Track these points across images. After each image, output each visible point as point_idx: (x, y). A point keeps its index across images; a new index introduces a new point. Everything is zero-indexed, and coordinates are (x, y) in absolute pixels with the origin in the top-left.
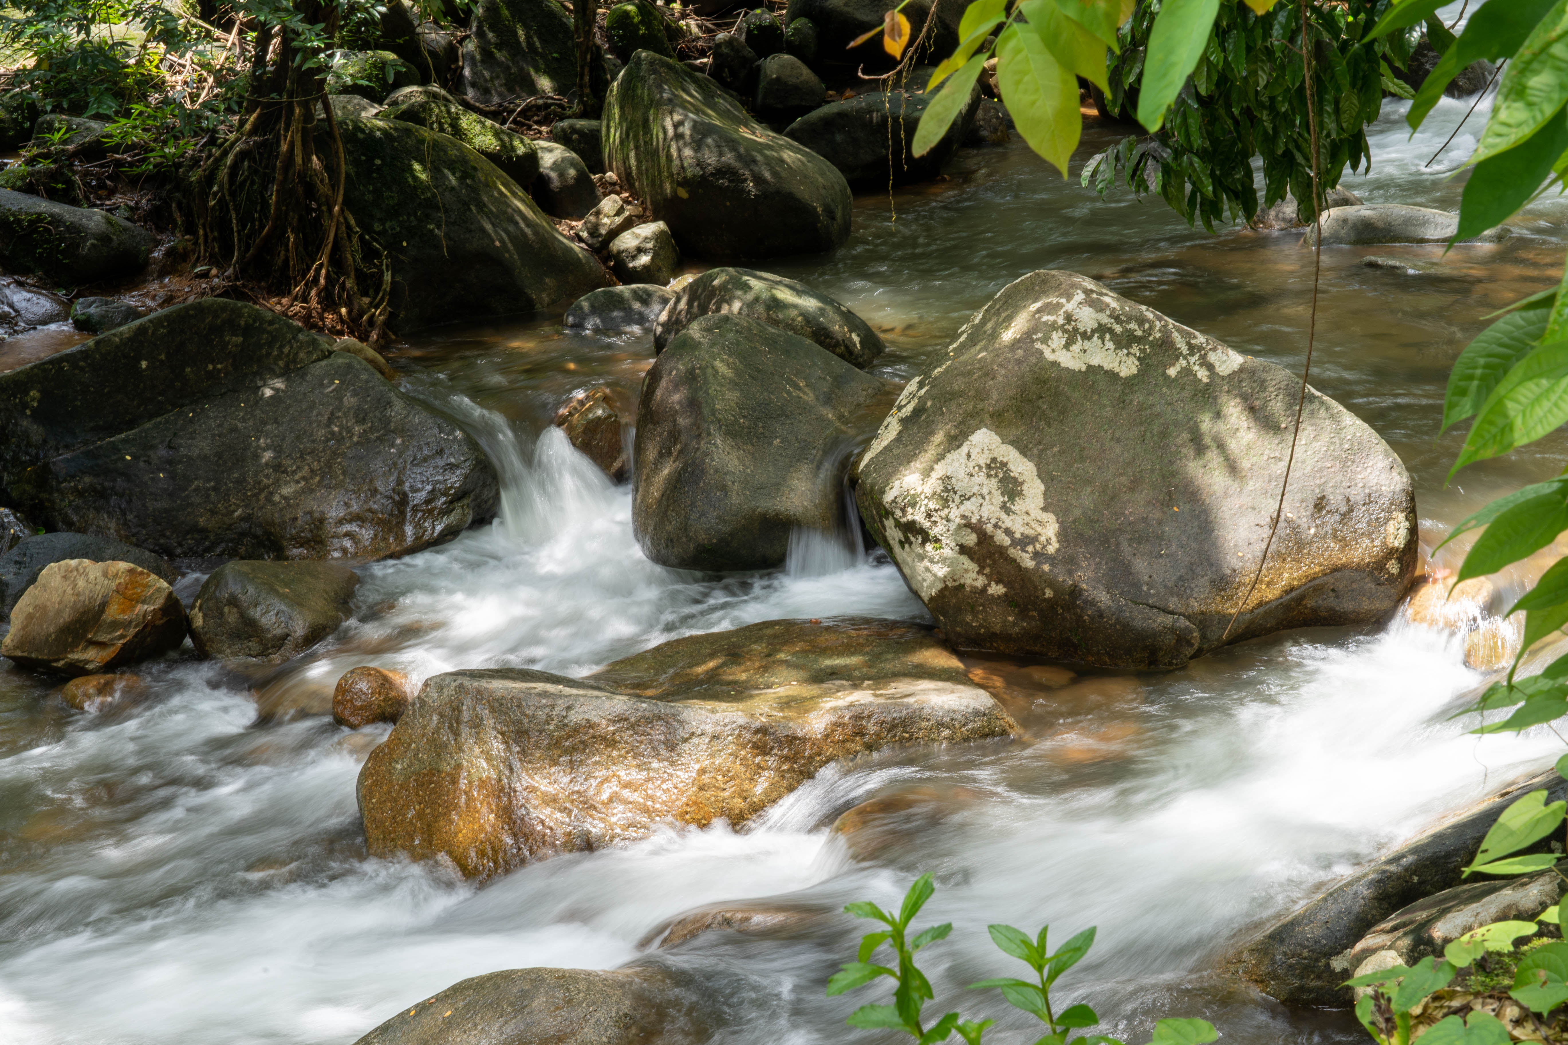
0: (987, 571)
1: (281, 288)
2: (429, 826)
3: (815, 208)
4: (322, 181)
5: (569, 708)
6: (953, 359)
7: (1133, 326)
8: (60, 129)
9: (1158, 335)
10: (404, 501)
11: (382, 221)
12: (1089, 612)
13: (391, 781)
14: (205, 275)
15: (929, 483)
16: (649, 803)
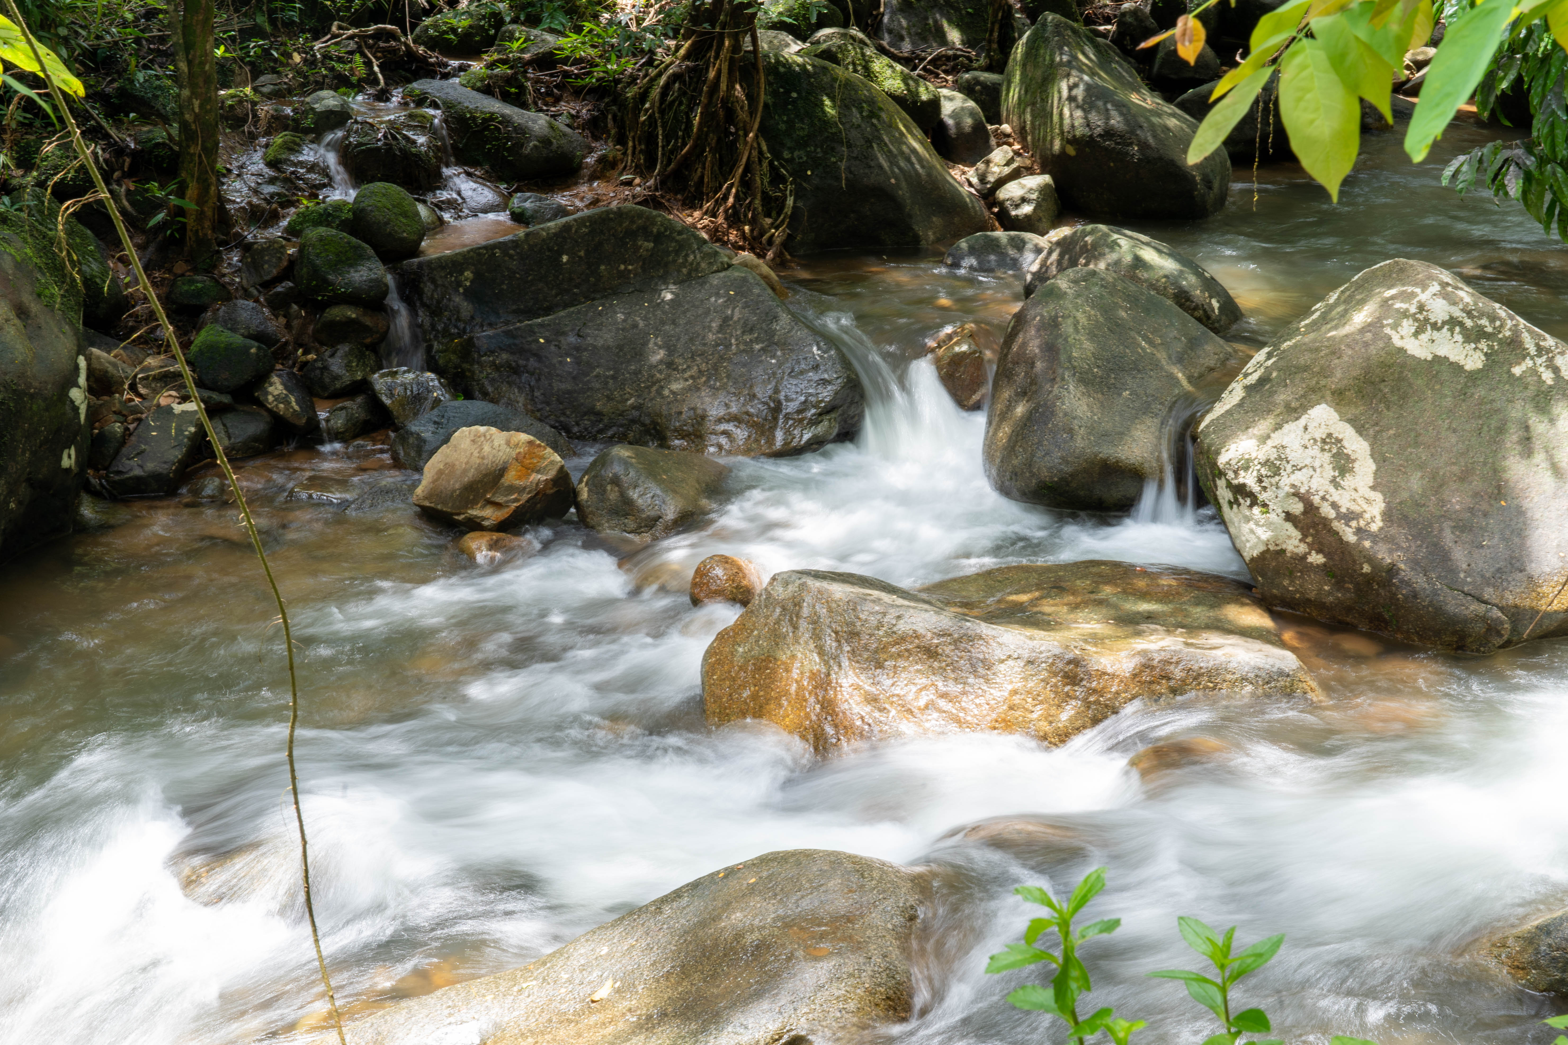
0: (1309, 539)
1: (692, 203)
2: (761, 707)
3: (1194, 177)
4: (742, 108)
5: (899, 617)
6: (1303, 335)
7: (1484, 322)
8: (518, 40)
9: (1508, 334)
10: (777, 409)
11: (791, 150)
12: (1404, 592)
13: (732, 662)
14: (629, 183)
15: (1264, 450)
16: (962, 715)
